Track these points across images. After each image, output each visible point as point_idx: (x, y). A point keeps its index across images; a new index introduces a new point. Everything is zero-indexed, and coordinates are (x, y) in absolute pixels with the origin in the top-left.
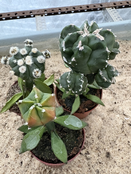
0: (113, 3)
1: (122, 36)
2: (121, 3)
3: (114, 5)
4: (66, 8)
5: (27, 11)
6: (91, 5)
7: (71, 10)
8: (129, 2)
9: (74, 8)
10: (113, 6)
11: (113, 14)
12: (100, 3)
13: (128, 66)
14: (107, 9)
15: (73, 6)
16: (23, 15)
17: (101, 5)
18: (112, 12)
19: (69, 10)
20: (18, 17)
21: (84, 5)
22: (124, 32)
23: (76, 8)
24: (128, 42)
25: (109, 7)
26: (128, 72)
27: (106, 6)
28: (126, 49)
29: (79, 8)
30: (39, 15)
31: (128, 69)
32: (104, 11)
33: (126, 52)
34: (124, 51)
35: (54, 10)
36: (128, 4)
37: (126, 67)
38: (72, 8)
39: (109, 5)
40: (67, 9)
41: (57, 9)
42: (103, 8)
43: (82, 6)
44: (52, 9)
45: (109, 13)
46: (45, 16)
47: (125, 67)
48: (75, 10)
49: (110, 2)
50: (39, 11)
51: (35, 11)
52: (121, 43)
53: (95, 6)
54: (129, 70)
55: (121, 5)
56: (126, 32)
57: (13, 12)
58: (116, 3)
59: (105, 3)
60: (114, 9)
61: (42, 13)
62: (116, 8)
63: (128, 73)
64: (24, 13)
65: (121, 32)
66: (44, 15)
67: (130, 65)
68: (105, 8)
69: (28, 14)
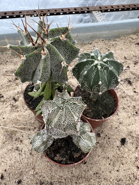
0: (99, 7)
1: (105, 36)
2: (106, 7)
3: (100, 9)
4: (54, 10)
5: (16, 12)
6: (78, 8)
7: (60, 12)
8: (113, 7)
9: (62, 10)
10: (98, 9)
11: (99, 17)
12: (87, 6)
14: (93, 12)
15: (61, 8)
16: (13, 15)
17: (88, 9)
18: (98, 15)
19: (57, 12)
20: (8, 17)
21: (72, 8)
22: (107, 32)
23: (64, 10)
24: (110, 41)
25: (95, 11)
27: (93, 9)
28: (108, 47)
29: (67, 10)
30: (28, 15)
32: (91, 14)
33: (108, 49)
34: (107, 49)
35: (43, 11)
36: (112, 8)
38: (60, 10)
39: (95, 9)
40: (56, 11)
41: (46, 10)
42: (90, 11)
43: (70, 9)
44: (42, 10)
45: (95, 15)
46: (35, 16)
48: (63, 12)
49: (97, 6)
50: (28, 12)
51: (24, 11)
52: (104, 41)
53: (82, 9)
55: (106, 9)
56: (109, 32)
57: (3, 12)
58: (102, 7)
59: (92, 7)
60: (100, 12)
61: (31, 14)
62: (101, 11)
64: (13, 13)
65: (103, 32)
66: (33, 16)
68: (92, 11)
69: (18, 14)
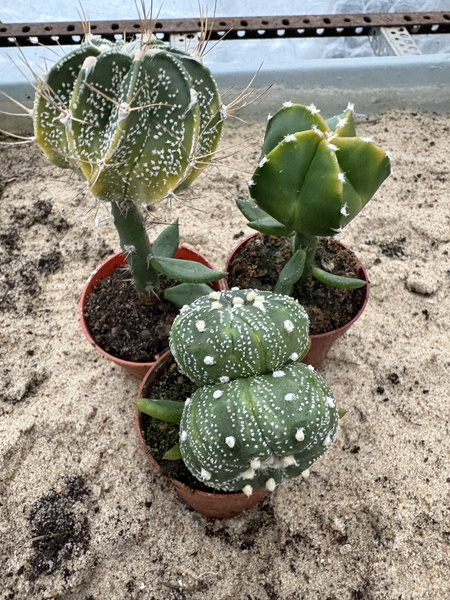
13: (434, 177)
26: (431, 192)
31: (433, 183)
37: (426, 181)
47: (424, 179)
54: (435, 188)
63: (432, 195)
67: (438, 173)
